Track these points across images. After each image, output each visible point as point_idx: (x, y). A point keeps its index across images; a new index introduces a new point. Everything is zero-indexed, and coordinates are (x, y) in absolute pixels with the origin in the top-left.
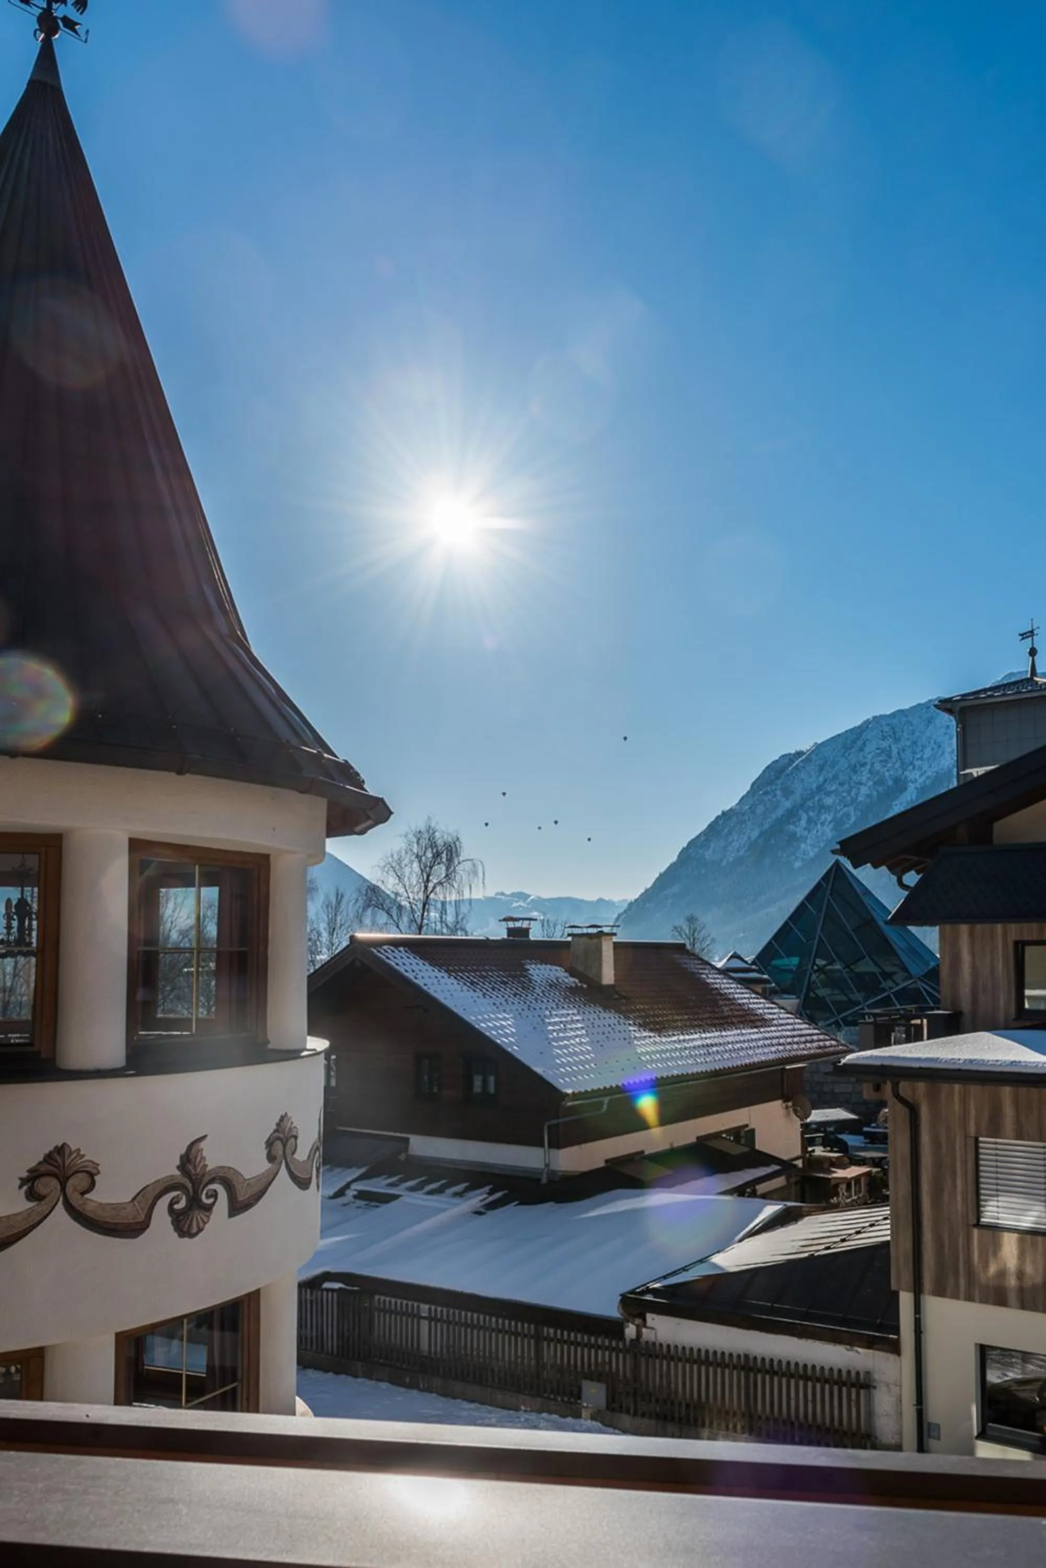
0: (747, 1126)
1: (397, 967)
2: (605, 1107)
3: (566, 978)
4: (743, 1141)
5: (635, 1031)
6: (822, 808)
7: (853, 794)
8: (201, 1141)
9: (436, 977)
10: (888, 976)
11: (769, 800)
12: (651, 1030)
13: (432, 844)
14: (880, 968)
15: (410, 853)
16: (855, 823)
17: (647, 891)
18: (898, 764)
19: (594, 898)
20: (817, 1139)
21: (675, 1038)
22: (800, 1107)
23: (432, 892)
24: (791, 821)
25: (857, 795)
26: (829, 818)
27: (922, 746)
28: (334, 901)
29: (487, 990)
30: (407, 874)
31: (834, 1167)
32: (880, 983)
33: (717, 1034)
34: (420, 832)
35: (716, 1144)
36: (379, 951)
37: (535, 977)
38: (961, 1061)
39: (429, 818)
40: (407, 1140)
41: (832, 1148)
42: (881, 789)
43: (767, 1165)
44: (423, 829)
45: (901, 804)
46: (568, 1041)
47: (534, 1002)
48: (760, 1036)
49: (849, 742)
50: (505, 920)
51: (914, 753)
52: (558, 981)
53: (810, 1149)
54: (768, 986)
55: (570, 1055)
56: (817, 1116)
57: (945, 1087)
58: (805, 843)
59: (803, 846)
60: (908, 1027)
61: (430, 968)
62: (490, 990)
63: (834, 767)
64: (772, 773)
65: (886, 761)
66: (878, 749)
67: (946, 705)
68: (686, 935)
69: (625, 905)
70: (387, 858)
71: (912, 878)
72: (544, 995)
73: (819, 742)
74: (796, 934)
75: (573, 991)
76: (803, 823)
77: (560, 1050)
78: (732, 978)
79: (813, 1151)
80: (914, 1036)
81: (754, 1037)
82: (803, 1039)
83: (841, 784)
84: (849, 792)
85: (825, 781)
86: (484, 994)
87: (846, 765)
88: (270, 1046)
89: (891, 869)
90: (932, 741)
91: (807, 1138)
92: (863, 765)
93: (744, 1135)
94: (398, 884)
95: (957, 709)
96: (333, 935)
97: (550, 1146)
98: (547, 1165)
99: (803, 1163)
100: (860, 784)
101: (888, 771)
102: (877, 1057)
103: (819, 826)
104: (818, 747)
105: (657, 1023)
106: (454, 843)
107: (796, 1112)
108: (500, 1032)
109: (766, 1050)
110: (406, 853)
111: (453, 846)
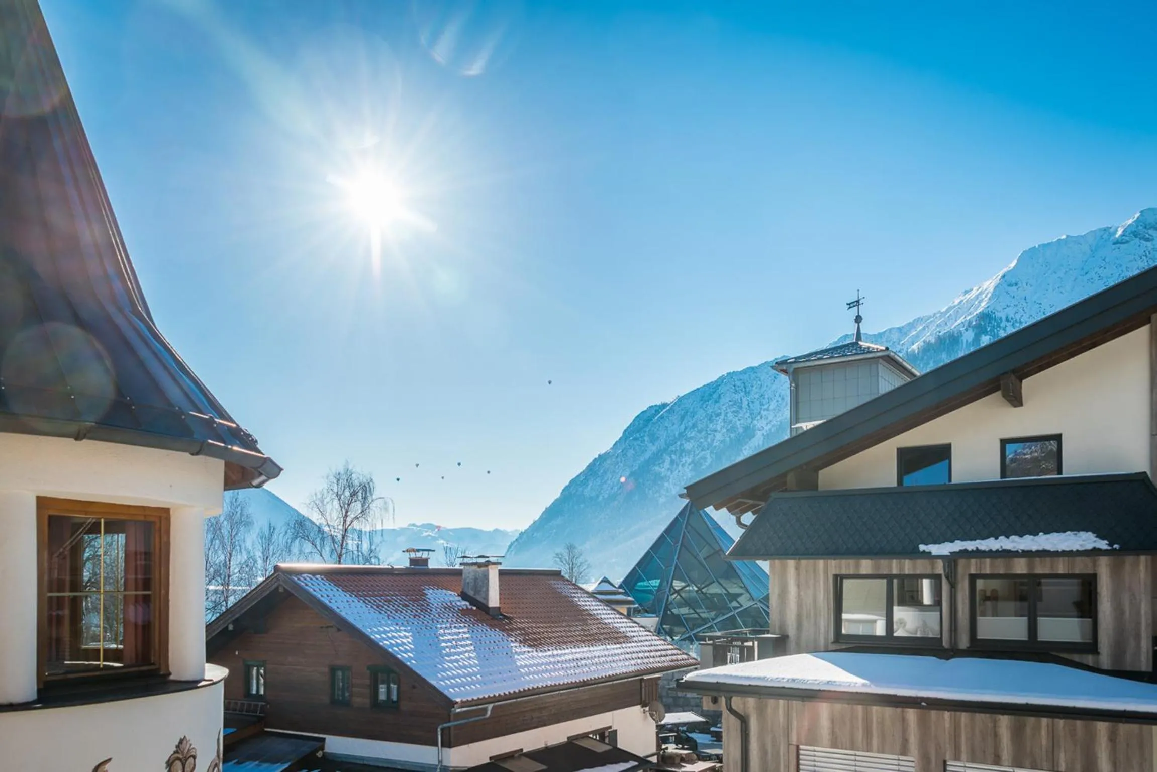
0: (610, 727)
1: (314, 593)
2: (489, 713)
3: (459, 601)
4: (607, 741)
5: (516, 647)
6: (682, 452)
7: (709, 440)
8: (105, 764)
9: (348, 601)
10: (735, 597)
11: (638, 445)
12: (530, 646)
13: (350, 485)
14: (726, 590)
15: (331, 492)
16: (710, 466)
17: (535, 522)
18: (748, 414)
19: (491, 529)
20: (671, 738)
21: (550, 653)
22: (656, 712)
23: (349, 525)
24: (657, 463)
25: (713, 440)
26: (689, 461)
27: (768, 398)
28: (267, 534)
29: (391, 612)
30: (328, 510)
31: (684, 763)
32: (727, 604)
33: (585, 649)
34: (339, 474)
35: (584, 743)
36: (299, 579)
37: (432, 601)
38: (785, 680)
39: (347, 462)
40: (324, 739)
41: (683, 746)
42: (732, 435)
43: (626, 761)
44: (342, 472)
45: (750, 448)
46: (459, 656)
47: (431, 622)
48: (622, 651)
49: (706, 394)
50: (408, 551)
51: (762, 404)
52: (451, 604)
53: (664, 747)
54: (632, 606)
55: (460, 668)
56: (671, 718)
57: (771, 702)
58: (668, 481)
59: (666, 484)
60: (742, 649)
61: (342, 593)
62: (394, 612)
63: (693, 416)
64: (641, 422)
65: (737, 412)
66: (730, 401)
67: (782, 366)
68: (566, 561)
69: (517, 535)
70: (312, 496)
71: (748, 518)
72: (439, 616)
73: (681, 395)
74: (657, 561)
75: (465, 612)
76: (667, 465)
77: (452, 664)
78: (600, 601)
79: (667, 749)
80: (746, 656)
81: (616, 652)
82: (659, 654)
83: (700, 432)
84: (706, 438)
85: (686, 428)
86: (388, 615)
87: (704, 415)
88: (172, 677)
89: (730, 510)
90: (777, 395)
91: (661, 737)
92: (718, 415)
93: (607, 735)
94: (321, 519)
95: (791, 370)
96: (267, 562)
97: (443, 746)
98: (440, 762)
99: (658, 758)
100: (715, 431)
101: (739, 420)
102: (714, 676)
103: (680, 467)
104: (680, 399)
105: (535, 640)
106: (369, 483)
107: (652, 715)
108: (400, 648)
109: (627, 663)
110: (328, 492)
111: (367, 486)
